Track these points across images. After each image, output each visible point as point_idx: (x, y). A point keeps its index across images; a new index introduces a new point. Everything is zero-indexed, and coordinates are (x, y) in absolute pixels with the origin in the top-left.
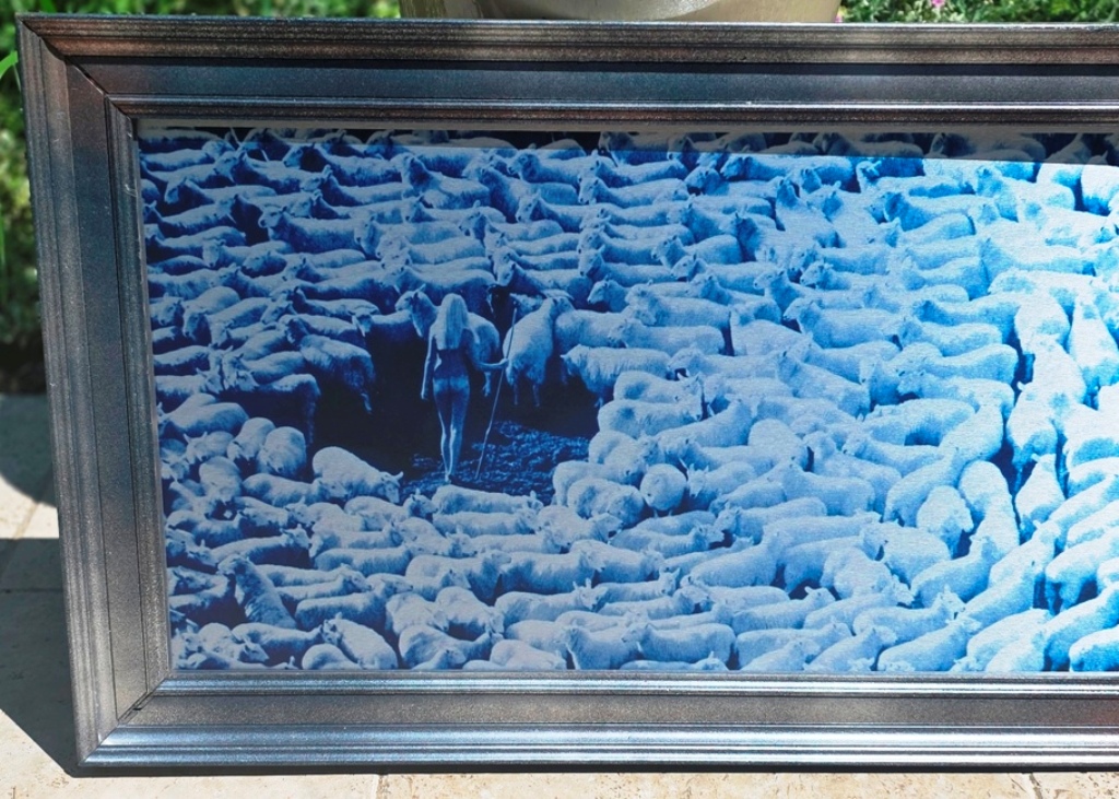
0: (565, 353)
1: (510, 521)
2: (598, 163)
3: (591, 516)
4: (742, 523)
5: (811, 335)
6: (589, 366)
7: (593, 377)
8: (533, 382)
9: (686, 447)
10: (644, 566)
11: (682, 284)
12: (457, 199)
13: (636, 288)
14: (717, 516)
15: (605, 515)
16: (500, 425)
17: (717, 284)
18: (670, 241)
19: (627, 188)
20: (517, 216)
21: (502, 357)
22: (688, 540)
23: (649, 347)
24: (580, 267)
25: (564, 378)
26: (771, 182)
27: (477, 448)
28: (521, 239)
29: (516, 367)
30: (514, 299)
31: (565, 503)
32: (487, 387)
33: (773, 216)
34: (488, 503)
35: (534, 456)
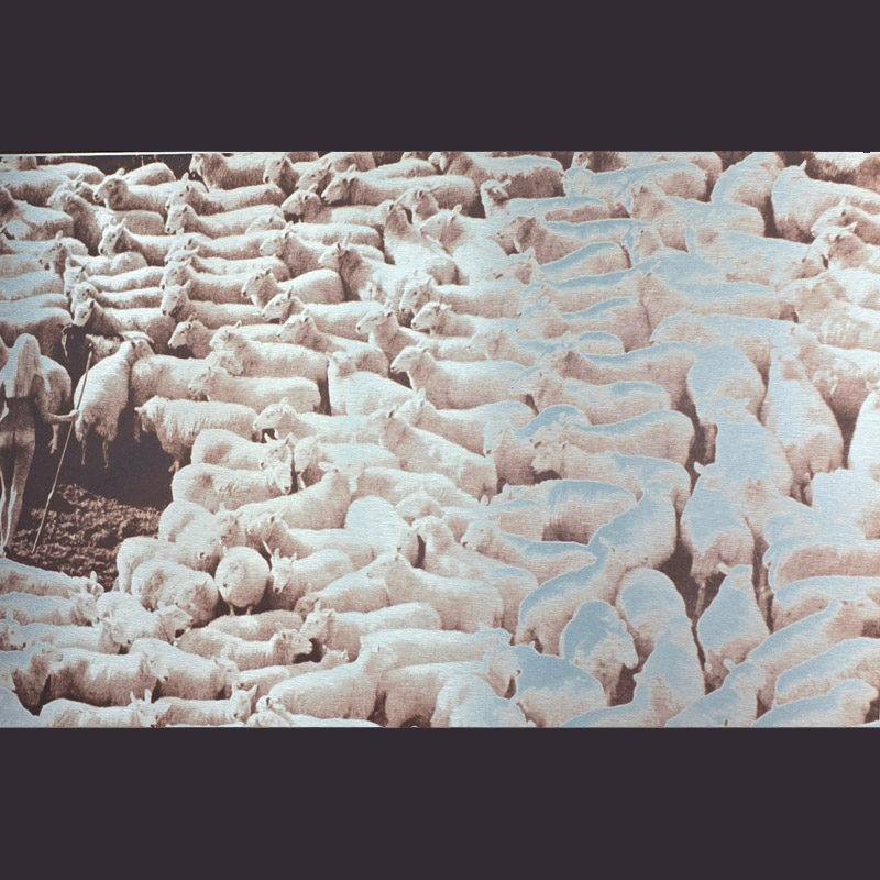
0: (140, 405)
1: (65, 607)
2: (188, 188)
3: (157, 608)
4: (335, 630)
5: (423, 391)
6: (165, 423)
7: (169, 434)
8: (103, 438)
9: (271, 527)
10: (214, 679)
11: (274, 326)
12: (40, 230)
13: (223, 330)
14: (304, 619)
15: (173, 608)
16: (63, 489)
17: (315, 328)
18: (262, 276)
19: (218, 215)
20: (100, 247)
21: (73, 408)
22: (268, 647)
23: (234, 401)
24: (162, 307)
25: (137, 436)
26: (380, 207)
27: (38, 515)
28: (102, 273)
29: (87, 421)
30: (90, 341)
31: (128, 590)
32: (54, 443)
33: (381, 247)
34: (42, 584)
35: (97, 530)
